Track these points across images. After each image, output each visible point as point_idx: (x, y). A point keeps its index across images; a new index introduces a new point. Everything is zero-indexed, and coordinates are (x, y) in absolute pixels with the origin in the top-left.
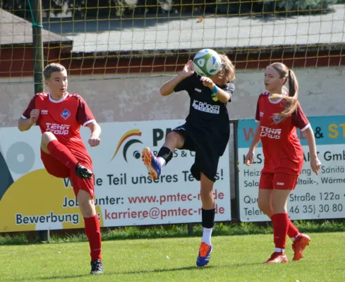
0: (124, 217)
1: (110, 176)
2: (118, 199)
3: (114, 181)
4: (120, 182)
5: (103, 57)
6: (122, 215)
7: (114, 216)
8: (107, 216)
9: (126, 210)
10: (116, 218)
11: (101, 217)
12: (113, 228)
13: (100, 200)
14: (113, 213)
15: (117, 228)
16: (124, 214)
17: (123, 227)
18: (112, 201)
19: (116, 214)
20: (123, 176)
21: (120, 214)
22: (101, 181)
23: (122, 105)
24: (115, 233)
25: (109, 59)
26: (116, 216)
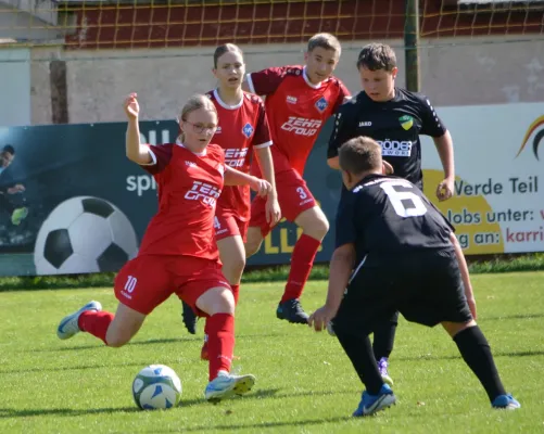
0: (535, 239)
1: (514, 180)
2: (525, 213)
3: (520, 187)
4: (528, 189)
5: (504, 10)
6: (531, 237)
7: (520, 237)
8: (509, 237)
9: (537, 230)
10: (523, 239)
11: (501, 238)
12: (518, 255)
13: (499, 215)
14: (518, 234)
15: (525, 254)
16: (535, 234)
17: (532, 254)
18: (517, 216)
19: (523, 234)
20: (533, 181)
21: (528, 234)
22: (501, 187)
23: (532, 79)
24: (522, 261)
25: (513, 13)
26: (522, 237)
